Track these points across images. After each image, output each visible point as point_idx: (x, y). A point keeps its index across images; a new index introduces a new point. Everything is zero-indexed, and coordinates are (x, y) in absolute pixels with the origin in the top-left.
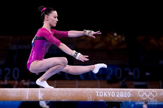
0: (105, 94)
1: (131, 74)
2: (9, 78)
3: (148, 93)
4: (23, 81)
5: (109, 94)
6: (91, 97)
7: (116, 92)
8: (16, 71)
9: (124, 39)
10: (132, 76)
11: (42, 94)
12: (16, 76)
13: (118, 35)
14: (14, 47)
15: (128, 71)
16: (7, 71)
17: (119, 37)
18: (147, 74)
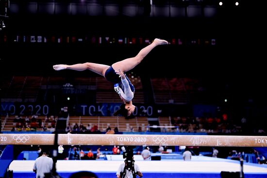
0: (125, 139)
1: (145, 111)
2: (39, 114)
3: (160, 138)
4: (52, 117)
5: (129, 139)
6: (113, 142)
7: (134, 138)
8: (46, 108)
9: (139, 81)
10: (146, 113)
11: (71, 139)
12: (46, 112)
13: (135, 77)
14: (45, 87)
15: (143, 109)
16: (38, 107)
17: (136, 79)
18: (159, 111)
